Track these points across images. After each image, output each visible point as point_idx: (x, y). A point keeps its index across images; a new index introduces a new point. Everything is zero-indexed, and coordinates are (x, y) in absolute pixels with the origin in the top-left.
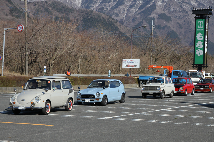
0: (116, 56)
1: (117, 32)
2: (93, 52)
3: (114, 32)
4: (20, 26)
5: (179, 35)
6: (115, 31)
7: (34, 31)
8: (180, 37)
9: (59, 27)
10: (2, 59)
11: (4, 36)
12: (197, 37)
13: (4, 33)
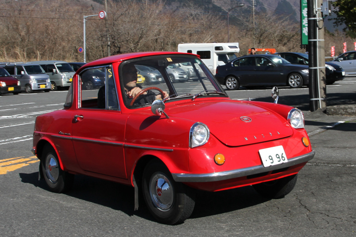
0: (211, 39)
1: (211, 6)
2: (183, 36)
3: (206, 6)
4: (102, 12)
5: (293, 6)
6: (208, 5)
7: (115, 17)
8: (295, 8)
9: (142, 9)
10: (83, 52)
11: (84, 25)
12: (303, 13)
13: (84, 22)
